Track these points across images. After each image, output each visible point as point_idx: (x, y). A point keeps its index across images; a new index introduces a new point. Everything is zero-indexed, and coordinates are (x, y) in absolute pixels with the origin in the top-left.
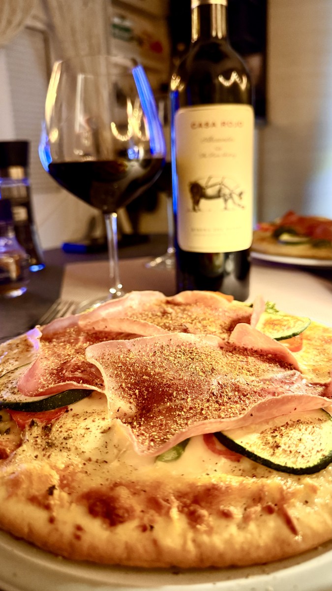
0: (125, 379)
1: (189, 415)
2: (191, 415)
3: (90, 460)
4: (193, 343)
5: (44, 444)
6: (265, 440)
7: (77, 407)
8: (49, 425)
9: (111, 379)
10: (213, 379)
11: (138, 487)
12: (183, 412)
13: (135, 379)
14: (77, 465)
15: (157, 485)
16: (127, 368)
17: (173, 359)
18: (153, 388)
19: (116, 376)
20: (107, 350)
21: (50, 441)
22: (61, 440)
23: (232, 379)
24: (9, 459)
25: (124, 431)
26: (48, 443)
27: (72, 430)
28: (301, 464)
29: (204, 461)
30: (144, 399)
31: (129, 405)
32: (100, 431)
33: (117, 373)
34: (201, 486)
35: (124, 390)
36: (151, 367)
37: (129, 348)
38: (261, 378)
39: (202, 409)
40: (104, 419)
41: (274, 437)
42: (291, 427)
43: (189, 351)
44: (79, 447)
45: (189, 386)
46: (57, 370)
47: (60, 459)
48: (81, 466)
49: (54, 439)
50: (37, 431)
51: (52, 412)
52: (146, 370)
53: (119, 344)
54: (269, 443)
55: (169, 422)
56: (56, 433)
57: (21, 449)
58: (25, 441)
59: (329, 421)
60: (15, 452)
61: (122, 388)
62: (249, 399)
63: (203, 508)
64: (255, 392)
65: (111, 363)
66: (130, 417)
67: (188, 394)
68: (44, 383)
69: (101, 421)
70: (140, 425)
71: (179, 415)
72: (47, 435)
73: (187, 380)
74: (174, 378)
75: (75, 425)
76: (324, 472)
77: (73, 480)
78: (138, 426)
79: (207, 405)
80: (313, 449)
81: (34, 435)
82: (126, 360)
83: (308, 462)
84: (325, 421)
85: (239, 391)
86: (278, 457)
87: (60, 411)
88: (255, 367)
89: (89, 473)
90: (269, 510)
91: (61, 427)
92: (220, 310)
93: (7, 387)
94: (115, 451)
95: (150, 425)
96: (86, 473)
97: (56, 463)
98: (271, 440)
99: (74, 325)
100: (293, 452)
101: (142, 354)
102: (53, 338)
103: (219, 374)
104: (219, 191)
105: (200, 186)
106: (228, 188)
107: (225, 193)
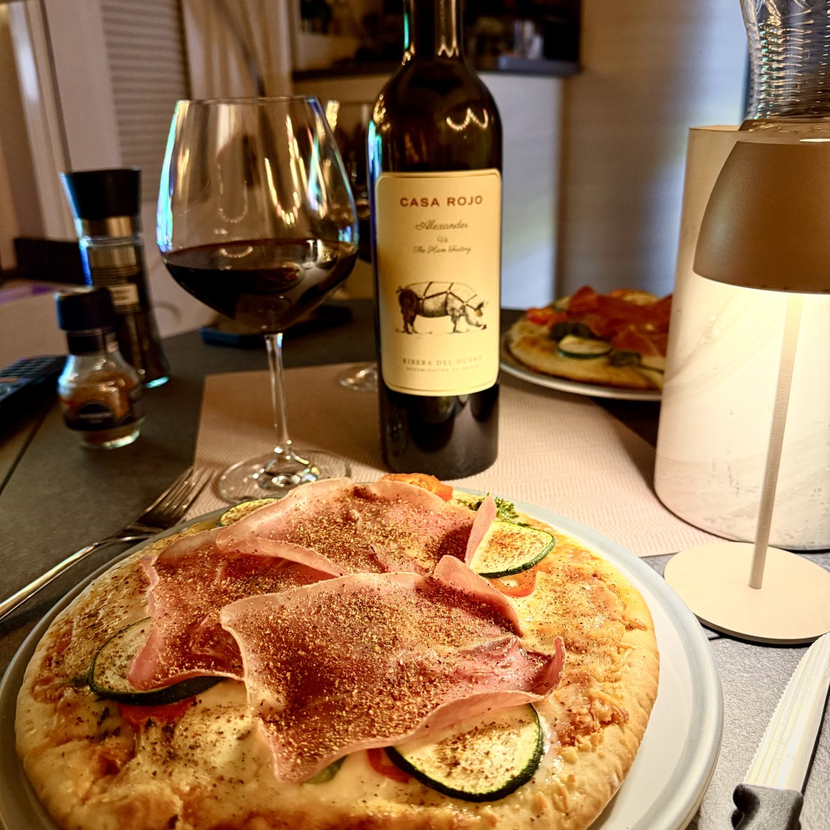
0: (274, 654)
1: (352, 716)
2: (355, 716)
3: (221, 778)
4: (375, 587)
5: (164, 754)
6: (442, 754)
7: (208, 699)
8: (171, 725)
9: (253, 655)
10: (391, 659)
11: (278, 818)
12: (344, 712)
13: (287, 655)
14: (206, 787)
15: (301, 816)
16: (278, 636)
17: (344, 619)
18: (310, 670)
19: (261, 649)
20: (250, 610)
21: (172, 750)
22: (186, 750)
23: (418, 654)
24: (120, 775)
25: (266, 735)
26: (169, 753)
27: (200, 735)
28: (483, 788)
29: (362, 782)
30: (297, 687)
31: (276, 696)
32: (235, 737)
33: (263, 645)
34: (354, 817)
35: (271, 673)
36: (311, 635)
37: (282, 604)
38: (462, 648)
39: (370, 708)
40: (242, 717)
41: (454, 750)
42: (480, 733)
43: (368, 603)
44: (208, 761)
45: (357, 670)
46: (181, 639)
47: (184, 779)
48: (210, 788)
49: (177, 747)
50: (155, 734)
51: (174, 706)
52: (303, 639)
53: (267, 599)
54: (447, 759)
55: (325, 726)
56: (181, 740)
57: (134, 761)
58: (141, 748)
59: (534, 724)
60: (127, 766)
61: (269, 669)
62: (436, 686)
64: (446, 676)
65: (255, 629)
66: (277, 713)
67: (355, 684)
68: (163, 663)
69: (238, 720)
70: (289, 727)
71: (339, 716)
72: (168, 740)
73: (355, 661)
74: (339, 657)
75: (204, 726)
76: (509, 798)
77: (200, 809)
78: (286, 728)
79: (378, 700)
80: (501, 766)
81: (152, 739)
82: (277, 623)
83: (492, 785)
84: (529, 723)
85: (424, 675)
86: (454, 778)
87: (185, 704)
89: (219, 797)
91: (186, 729)
92: (432, 513)
93: (115, 665)
94: (254, 767)
95: (301, 728)
96: (216, 798)
97: (179, 784)
98: (449, 753)
99: (209, 545)
100: (475, 771)
101: (300, 611)
102: (178, 567)
103: (402, 648)
104: (445, 304)
105: (416, 295)
106: (459, 299)
107: (455, 306)
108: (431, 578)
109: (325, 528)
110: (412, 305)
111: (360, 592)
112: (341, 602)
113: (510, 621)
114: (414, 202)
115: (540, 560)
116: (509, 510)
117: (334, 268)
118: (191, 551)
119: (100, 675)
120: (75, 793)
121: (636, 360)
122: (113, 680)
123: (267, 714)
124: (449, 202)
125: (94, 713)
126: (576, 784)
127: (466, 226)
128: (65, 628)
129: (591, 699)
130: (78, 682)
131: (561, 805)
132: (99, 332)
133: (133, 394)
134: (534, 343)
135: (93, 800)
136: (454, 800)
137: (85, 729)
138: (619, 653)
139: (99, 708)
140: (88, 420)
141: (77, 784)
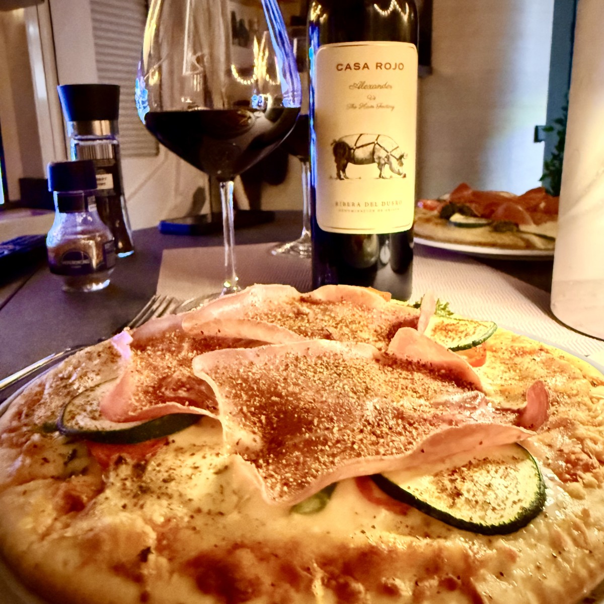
0: (247, 401)
1: (335, 451)
2: (339, 450)
3: (199, 511)
4: (339, 353)
5: (135, 488)
6: (441, 484)
7: (181, 438)
8: (143, 463)
9: (227, 400)
10: (368, 402)
11: (267, 550)
12: (327, 447)
13: (260, 401)
14: (182, 518)
15: (294, 546)
16: (250, 386)
17: (313, 374)
18: (285, 413)
19: (234, 396)
20: (221, 362)
21: (143, 484)
22: (160, 483)
23: (393, 401)
24: (86, 510)
25: (246, 470)
26: (141, 487)
27: (174, 469)
28: (492, 519)
29: (356, 513)
30: (273, 429)
31: (253, 436)
32: (212, 471)
33: (236, 393)
34: (354, 549)
35: (245, 416)
36: (283, 385)
37: (251, 360)
38: (432, 401)
39: (353, 443)
40: (218, 454)
41: (453, 481)
42: (475, 467)
43: (333, 364)
44: (184, 493)
45: (335, 411)
46: (154, 387)
47: (157, 510)
48: (186, 519)
49: (149, 481)
50: (125, 470)
51: (146, 444)
52: (275, 388)
54: (447, 489)
55: (308, 459)
56: (154, 473)
57: (101, 497)
58: (109, 484)
59: (528, 460)
60: (94, 501)
61: (243, 413)
62: (416, 429)
63: (357, 580)
64: (425, 420)
65: (227, 378)
66: (254, 453)
67: (334, 423)
68: (137, 404)
69: (214, 457)
70: (268, 464)
71: (322, 450)
72: (139, 476)
73: (332, 403)
74: (314, 400)
75: (179, 462)
77: (176, 540)
78: (265, 464)
79: (360, 437)
80: (507, 499)
81: (123, 476)
82: (247, 375)
83: (502, 516)
84: (523, 460)
85: (403, 418)
86: (460, 509)
87: (158, 443)
88: (423, 387)
89: (198, 528)
90: (449, 585)
91: (159, 465)
92: (374, 310)
93: (85, 411)
94: (235, 499)
95: (282, 463)
96: (194, 529)
97: (151, 515)
98: (449, 485)
99: (175, 327)
100: (480, 503)
101: (269, 367)
102: (146, 346)
103: (376, 395)
104: (373, 153)
105: (347, 145)
106: (384, 149)
107: (381, 155)
108: (387, 354)
109: (279, 320)
110: (345, 154)
111: (325, 356)
112: (307, 363)
114: (348, 66)
115: (488, 338)
118: (159, 333)
119: (70, 420)
120: (34, 530)
121: (515, 228)
122: (84, 422)
123: (241, 449)
124: (377, 66)
125: (61, 455)
126: (592, 520)
127: (391, 87)
128: (38, 389)
129: (581, 440)
130: (47, 429)
131: (582, 541)
133: (107, 246)
134: (428, 220)
135: (55, 536)
136: (463, 532)
137: (51, 469)
138: (593, 402)
139: (67, 450)
141: (36, 520)
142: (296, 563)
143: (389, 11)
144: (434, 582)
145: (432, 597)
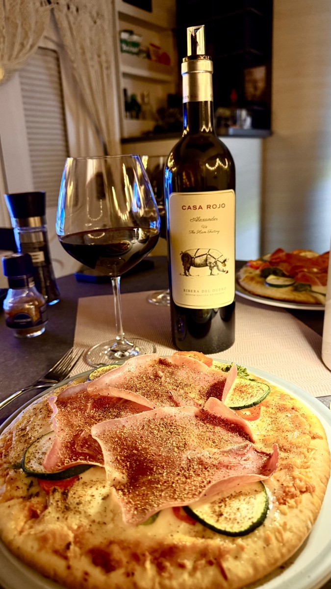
0: (120, 452)
1: (163, 488)
2: (165, 487)
3: (94, 521)
4: (173, 415)
5: (63, 507)
6: (213, 509)
7: (85, 476)
8: (66, 491)
9: (109, 453)
10: (184, 456)
11: (125, 544)
12: (159, 485)
13: (127, 453)
14: (86, 526)
15: (137, 544)
16: (122, 442)
17: (157, 432)
18: (140, 461)
19: (113, 449)
20: (107, 428)
21: (67, 505)
22: (75, 505)
23: (198, 453)
24: (39, 519)
25: (117, 497)
26: (66, 507)
27: (82, 497)
28: (236, 529)
29: (170, 524)
30: (133, 470)
31: (122, 475)
32: (101, 498)
33: (114, 447)
34: (166, 545)
35: (119, 462)
36: (140, 442)
37: (123, 424)
38: (222, 450)
39: (173, 483)
40: (104, 487)
41: (220, 507)
42: (234, 498)
43: (169, 423)
44: (86, 511)
45: (166, 462)
46: (70, 443)
47: (75, 521)
48: (88, 527)
49: (70, 503)
50: (58, 496)
51: (68, 480)
52: (136, 444)
53: (116, 421)
54: (216, 512)
55: (149, 493)
56: (72, 500)
57: (47, 511)
58: (50, 504)
59: (263, 492)
60: (43, 514)
61: (118, 460)
62: (208, 471)
63: (168, 560)
64: (214, 465)
65: (110, 438)
66: (122, 485)
67: (164, 469)
68: (61, 457)
69: (102, 489)
70: (129, 493)
71: (156, 487)
72: (65, 499)
73: (164, 456)
74: (155, 454)
75: (84, 492)
76: (250, 535)
77: (83, 538)
78: (128, 493)
79: (177, 478)
80: (246, 516)
81: (56, 499)
82: (121, 435)
83: (241, 527)
84: (260, 492)
85: (202, 464)
86: (221, 523)
87: (75, 478)
88: (219, 438)
89: (93, 532)
90: (210, 563)
91: (74, 494)
92: (201, 373)
93: (35, 458)
94: (111, 515)
95: (136, 493)
96: (92, 532)
97: (71, 525)
98: (217, 509)
99: (84, 390)
100: (232, 519)
101: (133, 428)
102: (67, 403)
103: (189, 449)
104: (206, 260)
105: (190, 256)
106: (214, 258)
107: (211, 261)
108: (203, 410)
109: (145, 381)
110: (188, 261)
111: (165, 418)
112: (155, 423)
113: (247, 435)
114: (189, 208)
115: (263, 400)
116: (244, 372)
117: (147, 243)
118: (74, 394)
119: (28, 463)
120: (16, 528)
121: (309, 288)
122: (34, 466)
123: (117, 485)
124: (208, 207)
125: (25, 484)
126: (288, 527)
127: (217, 219)
128: (9, 437)
129: (294, 478)
130: (17, 467)
131: (280, 539)
132: (25, 277)
133: (42, 309)
134: (252, 279)
135: (25, 533)
136: (221, 535)
137: (20, 493)
138: (308, 452)
139: (27, 481)
140: (19, 323)
141: (17, 524)
142: (139, 552)
143: (215, 167)
144: (203, 562)
145: (202, 569)
